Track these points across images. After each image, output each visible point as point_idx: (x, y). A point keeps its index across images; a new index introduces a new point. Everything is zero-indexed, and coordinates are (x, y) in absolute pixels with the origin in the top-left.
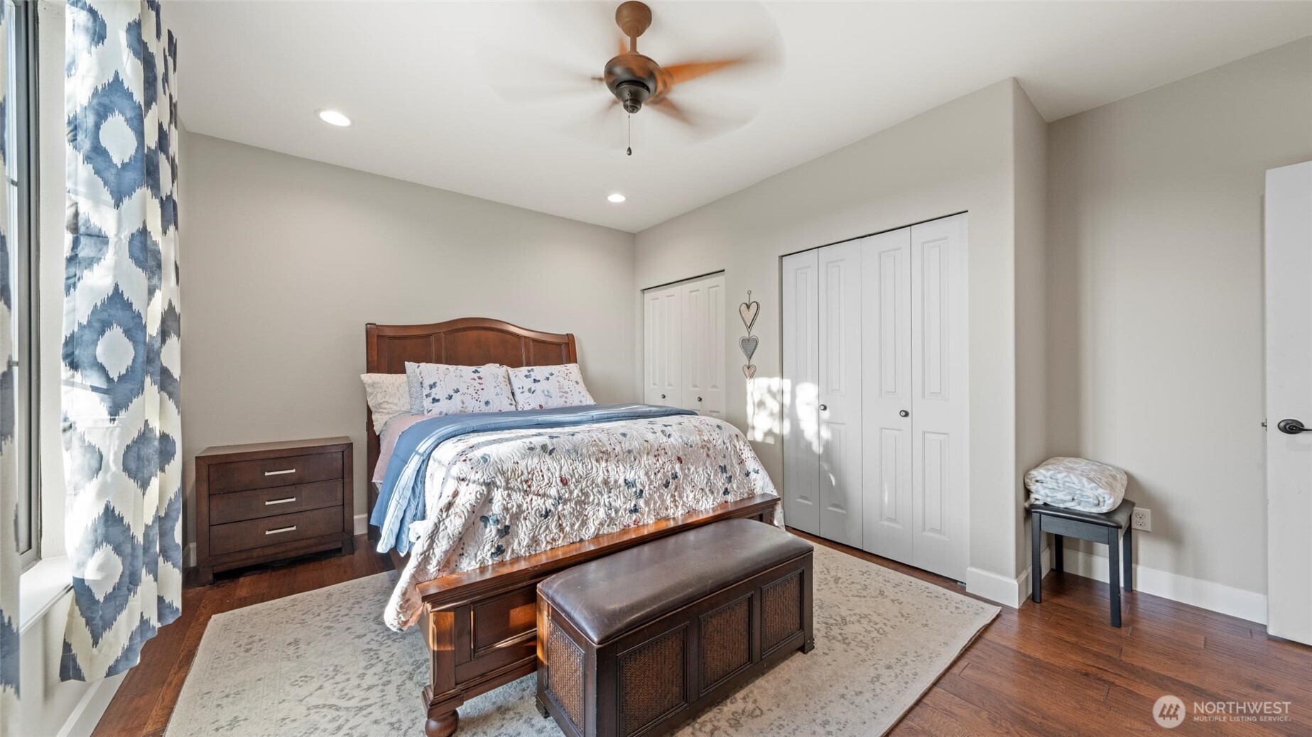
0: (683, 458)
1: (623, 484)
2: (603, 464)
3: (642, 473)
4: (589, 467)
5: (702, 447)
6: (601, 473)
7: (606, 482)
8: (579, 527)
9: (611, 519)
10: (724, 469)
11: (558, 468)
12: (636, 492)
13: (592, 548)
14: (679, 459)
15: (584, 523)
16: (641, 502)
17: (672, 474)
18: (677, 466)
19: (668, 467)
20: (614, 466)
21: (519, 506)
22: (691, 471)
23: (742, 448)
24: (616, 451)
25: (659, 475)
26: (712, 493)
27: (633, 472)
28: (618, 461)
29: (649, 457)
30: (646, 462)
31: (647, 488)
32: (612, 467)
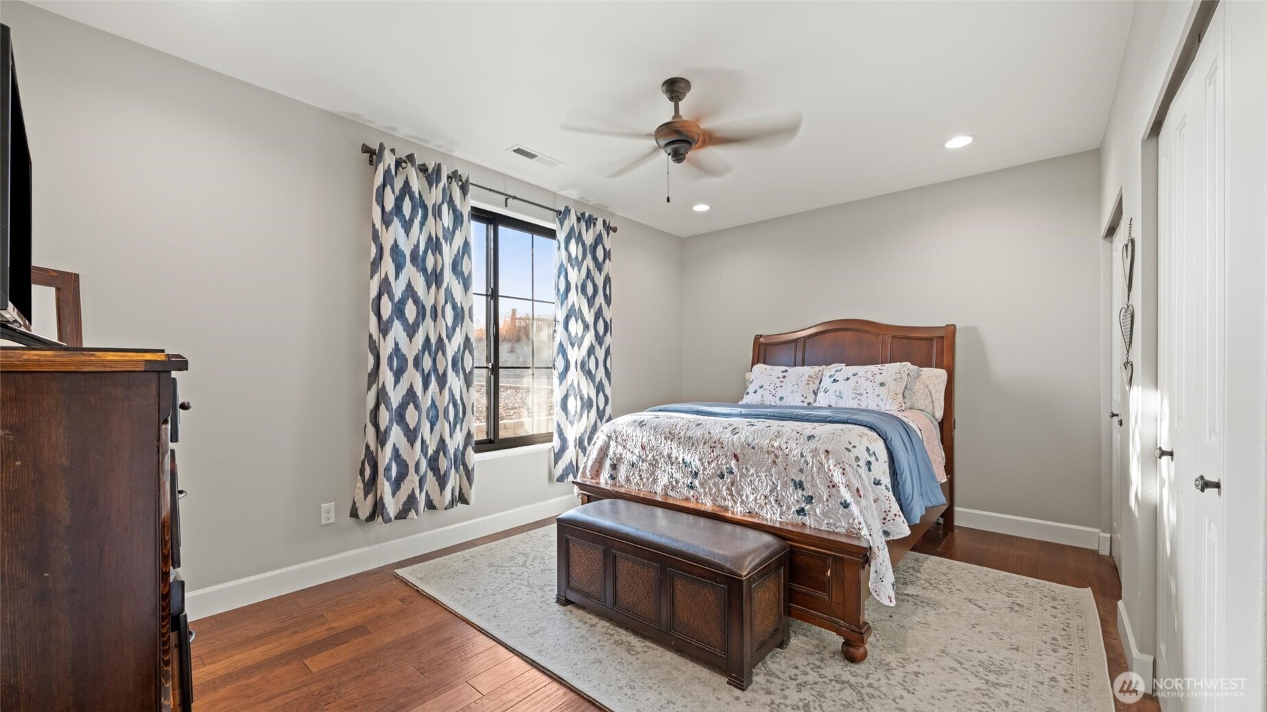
0: (741, 457)
1: (681, 462)
2: (669, 442)
3: (697, 458)
4: (659, 442)
5: (768, 452)
6: (666, 449)
7: (669, 457)
8: (652, 482)
9: (673, 487)
10: (800, 485)
11: (641, 437)
12: (691, 472)
13: (660, 500)
14: (735, 456)
15: (655, 481)
16: (697, 483)
17: (727, 468)
18: (733, 463)
19: (723, 460)
20: (676, 446)
21: (621, 455)
22: (751, 473)
23: (832, 468)
24: (680, 435)
25: (713, 465)
26: (780, 505)
27: (690, 455)
28: (679, 443)
29: (705, 446)
30: (702, 450)
31: (701, 472)
32: (674, 445)
